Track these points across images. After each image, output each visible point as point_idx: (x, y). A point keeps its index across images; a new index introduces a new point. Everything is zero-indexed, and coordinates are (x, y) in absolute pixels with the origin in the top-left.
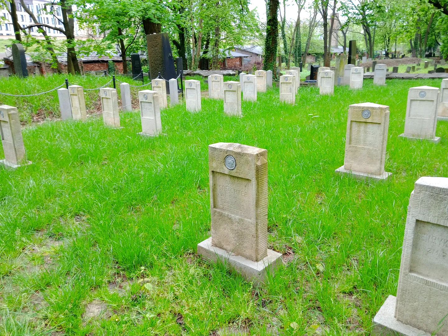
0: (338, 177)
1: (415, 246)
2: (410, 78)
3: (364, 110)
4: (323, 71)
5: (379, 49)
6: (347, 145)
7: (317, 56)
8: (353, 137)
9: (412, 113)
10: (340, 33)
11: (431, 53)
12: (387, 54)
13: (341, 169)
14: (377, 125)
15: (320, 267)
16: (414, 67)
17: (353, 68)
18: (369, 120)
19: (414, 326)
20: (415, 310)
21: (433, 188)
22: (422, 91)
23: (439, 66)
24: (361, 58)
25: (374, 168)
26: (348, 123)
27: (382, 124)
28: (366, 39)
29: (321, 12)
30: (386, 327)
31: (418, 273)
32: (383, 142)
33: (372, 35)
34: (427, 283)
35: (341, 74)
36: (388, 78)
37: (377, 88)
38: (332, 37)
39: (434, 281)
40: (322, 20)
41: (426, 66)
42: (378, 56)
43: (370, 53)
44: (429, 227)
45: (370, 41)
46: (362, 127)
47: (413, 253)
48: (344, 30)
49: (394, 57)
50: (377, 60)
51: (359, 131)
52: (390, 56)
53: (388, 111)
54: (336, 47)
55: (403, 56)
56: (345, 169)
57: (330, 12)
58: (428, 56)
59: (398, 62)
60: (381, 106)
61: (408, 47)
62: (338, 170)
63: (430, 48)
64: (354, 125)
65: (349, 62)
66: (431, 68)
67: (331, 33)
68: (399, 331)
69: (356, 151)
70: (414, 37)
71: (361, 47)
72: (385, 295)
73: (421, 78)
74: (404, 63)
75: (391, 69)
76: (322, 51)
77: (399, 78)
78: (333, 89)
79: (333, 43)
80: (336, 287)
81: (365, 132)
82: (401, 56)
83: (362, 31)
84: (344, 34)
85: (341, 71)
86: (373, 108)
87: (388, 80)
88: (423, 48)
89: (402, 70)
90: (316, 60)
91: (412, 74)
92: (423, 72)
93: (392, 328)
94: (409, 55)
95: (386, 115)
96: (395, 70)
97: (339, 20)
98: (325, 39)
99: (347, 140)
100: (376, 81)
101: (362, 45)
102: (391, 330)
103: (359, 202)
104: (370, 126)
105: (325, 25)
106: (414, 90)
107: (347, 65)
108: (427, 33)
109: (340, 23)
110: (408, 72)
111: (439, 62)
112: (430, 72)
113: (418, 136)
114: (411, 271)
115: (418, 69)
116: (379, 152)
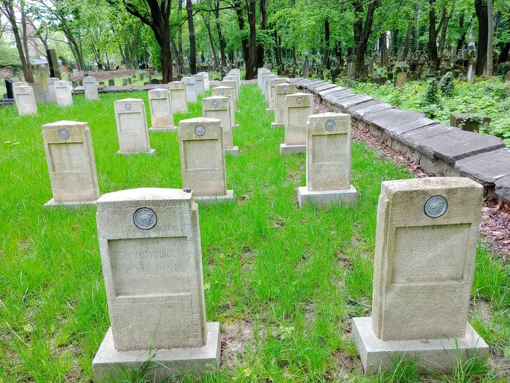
0: (47, 212)
1: (114, 267)
2: (125, 91)
3: (60, 129)
4: (20, 86)
5: (89, 60)
6: (51, 174)
7: (14, 68)
8: (56, 163)
9: (123, 128)
10: (39, 41)
11: (144, 65)
12: (100, 66)
13: (51, 202)
14: (79, 145)
15: (28, 328)
16: (130, 80)
17: (56, 81)
18: (69, 141)
19: (135, 349)
20: (132, 332)
21: (114, 203)
22: (127, 104)
23: (153, 78)
24: (70, 70)
25: (88, 193)
26: (46, 147)
27: (85, 143)
28: (71, 48)
29: (5, 14)
30: (107, 364)
31: (125, 294)
32: (90, 163)
33: (78, 44)
34: (134, 300)
35: (45, 89)
36: (101, 92)
37: (90, 104)
38: (29, 45)
39: (140, 296)
40: (10, 24)
41: (142, 78)
42: (91, 68)
43: (81, 65)
44: (121, 244)
45: (77, 50)
46: (64, 149)
47: (114, 275)
48: (43, 35)
49: (108, 69)
50: (90, 72)
51: (61, 155)
52: (104, 68)
53: (87, 128)
54: (39, 58)
55: (118, 68)
56: (56, 201)
58: (143, 67)
59: (113, 74)
60: (79, 123)
61: (120, 59)
62: (46, 204)
63: (142, 59)
64: (53, 147)
65: (52, 75)
66: (147, 80)
67: (25, 40)
68: (120, 361)
69: (63, 178)
70: (123, 48)
71: (69, 58)
73: (136, 90)
74: (119, 75)
75: (107, 83)
76: (20, 63)
77: (114, 92)
78: (36, 108)
79: (32, 53)
80: (53, 342)
81: (68, 155)
82: (115, 68)
83: (66, 40)
84: (44, 42)
85: (45, 85)
86: (70, 127)
87: (103, 95)
88: (135, 59)
89: (119, 83)
90: (14, 74)
91: (128, 87)
92: (139, 84)
93: (112, 361)
94: (123, 67)
95: (86, 132)
96: (112, 83)
97: (33, 25)
98: (19, 47)
99: (49, 166)
100: (88, 95)
101: (70, 56)
102: (112, 364)
103: (73, 235)
104: (72, 147)
105: (15, 30)
106: (119, 104)
107: (50, 79)
108: (136, 43)
109: (35, 28)
110: (125, 84)
111: (153, 74)
112: (145, 84)
113: (133, 150)
114: (117, 295)
115: (134, 81)
116: (89, 174)
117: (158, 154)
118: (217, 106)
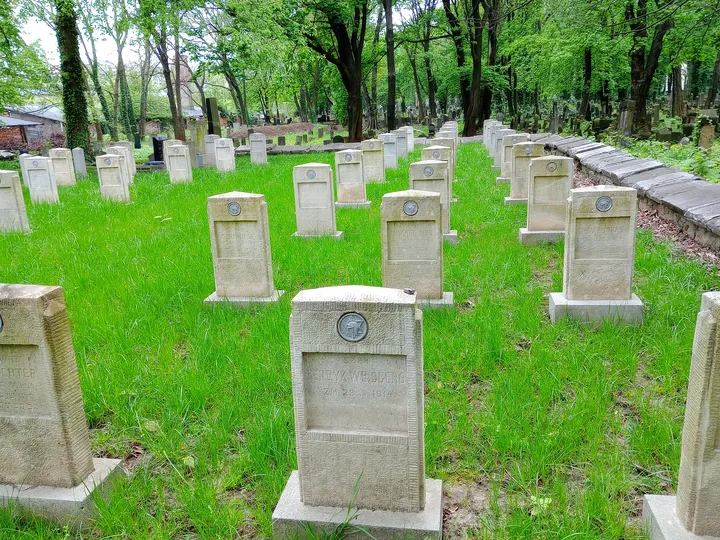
0: (209, 310)
1: (308, 390)
2: (300, 152)
3: (230, 203)
4: (172, 146)
5: (254, 110)
6: (215, 259)
7: (162, 122)
8: (222, 246)
9: (302, 202)
10: (193, 86)
11: (324, 116)
12: (267, 119)
13: (213, 297)
14: (252, 224)
15: (189, 461)
16: (305, 136)
17: (217, 140)
18: (241, 218)
19: (328, 504)
20: (324, 481)
21: (314, 304)
22: (311, 170)
23: (336, 134)
24: (230, 124)
25: (259, 288)
26: (211, 225)
27: (260, 222)
28: (233, 95)
29: (155, 53)
30: (291, 521)
31: (319, 427)
32: (265, 248)
33: (242, 91)
34: (332, 438)
35: (201, 150)
36: (271, 153)
37: (257, 169)
38: (182, 92)
39: (340, 432)
40: (161, 65)
41: (321, 134)
42: (255, 122)
43: (244, 118)
44: (316, 358)
45: (240, 100)
46: (233, 228)
47: (307, 401)
48: (199, 80)
49: (277, 122)
50: (255, 127)
51: (229, 236)
52: (272, 121)
53: (264, 202)
54: (192, 108)
55: (290, 121)
56: (219, 296)
57: (171, 54)
58: (322, 120)
59: (283, 129)
60: (253, 195)
61: (294, 109)
62: (207, 299)
63: (322, 109)
64: (221, 228)
65: (211, 131)
66: (327, 137)
67: (178, 86)
68: (309, 519)
69: (229, 266)
70: (298, 94)
71: (229, 108)
72: (287, 473)
73: (315, 151)
74: (291, 130)
75: (275, 140)
76: (169, 115)
77: (286, 153)
78: (191, 174)
79: (185, 102)
80: (220, 483)
81: (238, 236)
82: (286, 121)
83: (227, 85)
84: (200, 88)
85: (201, 144)
86: (243, 200)
87: (272, 156)
88: (313, 109)
89: (291, 142)
90: (162, 129)
91: (304, 147)
92: (317, 143)
93: (299, 518)
94: (297, 119)
95: (262, 207)
96: (282, 141)
97: (188, 67)
98: (170, 94)
99: (213, 251)
100: (254, 158)
101: (229, 105)
102: (298, 522)
103: (242, 343)
104: (243, 226)
105: (167, 73)
106: (300, 170)
107: (207, 137)
108: (315, 88)
109: (190, 70)
110: (298, 143)
111: (335, 129)
112: (326, 142)
113: (316, 233)
114: (309, 428)
115: (312, 139)
116: (263, 263)
117: (346, 238)
118: (430, 174)
